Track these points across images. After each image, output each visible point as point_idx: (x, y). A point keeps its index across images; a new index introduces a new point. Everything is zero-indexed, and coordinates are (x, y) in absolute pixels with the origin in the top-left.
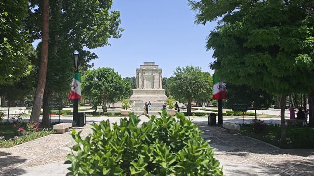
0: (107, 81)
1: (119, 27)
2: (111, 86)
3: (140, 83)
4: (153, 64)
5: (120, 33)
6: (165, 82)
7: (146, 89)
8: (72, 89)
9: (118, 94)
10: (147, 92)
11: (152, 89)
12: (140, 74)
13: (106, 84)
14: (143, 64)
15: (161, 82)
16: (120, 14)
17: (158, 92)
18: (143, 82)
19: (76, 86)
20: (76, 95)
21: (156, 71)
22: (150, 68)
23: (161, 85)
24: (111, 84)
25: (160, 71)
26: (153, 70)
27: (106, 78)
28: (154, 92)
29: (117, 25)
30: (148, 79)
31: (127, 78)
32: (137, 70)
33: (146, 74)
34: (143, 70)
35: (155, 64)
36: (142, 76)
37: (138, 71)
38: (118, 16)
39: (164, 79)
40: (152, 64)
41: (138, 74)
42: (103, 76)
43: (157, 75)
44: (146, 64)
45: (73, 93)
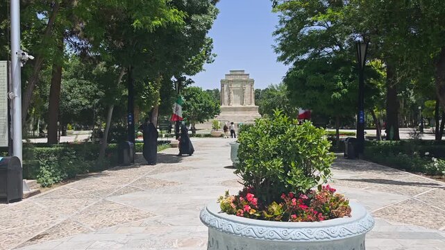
0: (197, 102)
1: (212, 53)
2: (200, 107)
3: (226, 98)
4: (242, 73)
5: (214, 58)
6: (258, 95)
7: (234, 105)
8: (174, 112)
9: (207, 114)
10: (235, 109)
11: (241, 106)
12: (225, 86)
13: (195, 104)
14: (229, 73)
15: (253, 96)
16: (213, 41)
17: (250, 109)
18: (229, 96)
19: (177, 110)
20: (178, 117)
21: (246, 81)
22: (238, 78)
23: (253, 100)
24: (201, 104)
25: (252, 82)
26: (242, 81)
27: (194, 98)
28: (244, 109)
29: (210, 51)
30: (236, 92)
31: (208, 90)
32: (222, 81)
33: (234, 86)
34: (229, 81)
35: (245, 73)
36: (228, 89)
37: (223, 83)
38: (211, 42)
39: (257, 91)
40: (240, 73)
41: (222, 86)
42: (191, 96)
43: (247, 87)
44: (233, 73)
45: (175, 115)
